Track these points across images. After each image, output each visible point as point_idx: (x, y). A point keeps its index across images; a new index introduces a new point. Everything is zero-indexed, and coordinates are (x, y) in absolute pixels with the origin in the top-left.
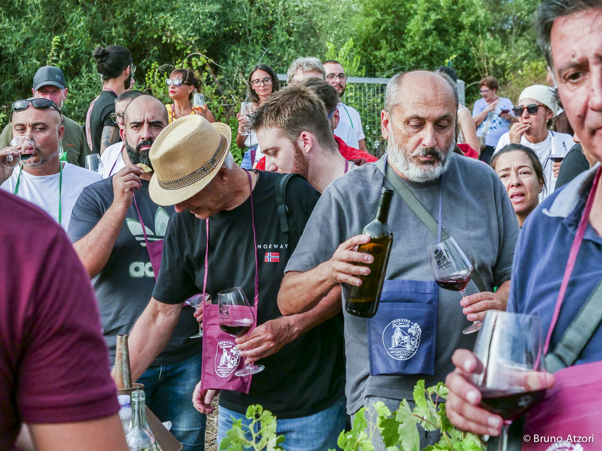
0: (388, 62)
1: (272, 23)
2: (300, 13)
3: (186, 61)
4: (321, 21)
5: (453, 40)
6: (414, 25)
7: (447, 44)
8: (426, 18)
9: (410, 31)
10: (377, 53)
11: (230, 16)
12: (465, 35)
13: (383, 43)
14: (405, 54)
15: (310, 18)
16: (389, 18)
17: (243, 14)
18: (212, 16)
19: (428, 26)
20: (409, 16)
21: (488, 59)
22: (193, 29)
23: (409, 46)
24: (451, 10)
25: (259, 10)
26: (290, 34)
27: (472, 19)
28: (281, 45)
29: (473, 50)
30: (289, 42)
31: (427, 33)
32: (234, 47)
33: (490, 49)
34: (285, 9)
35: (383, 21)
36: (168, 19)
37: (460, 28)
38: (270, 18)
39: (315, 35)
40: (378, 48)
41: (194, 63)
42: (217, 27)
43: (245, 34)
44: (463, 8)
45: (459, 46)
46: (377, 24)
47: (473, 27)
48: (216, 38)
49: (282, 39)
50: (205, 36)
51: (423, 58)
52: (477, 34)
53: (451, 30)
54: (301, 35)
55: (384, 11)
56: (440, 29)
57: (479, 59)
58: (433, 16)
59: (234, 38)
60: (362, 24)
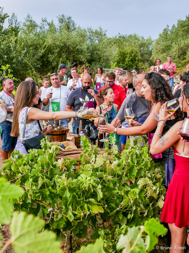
0: (121, 66)
1: (100, 58)
2: (106, 56)
3: (85, 65)
4: (110, 58)
5: (134, 63)
6: (127, 59)
7: (133, 63)
8: (129, 58)
9: (126, 60)
10: (119, 64)
11: (93, 56)
12: (137, 62)
13: (121, 62)
14: (125, 65)
15: (108, 57)
16: (122, 58)
17: (95, 56)
18: (89, 56)
19: (130, 59)
20: (126, 57)
21: (141, 67)
22: (86, 58)
23: (126, 63)
24: (134, 57)
25: (98, 55)
26: (104, 60)
27: (138, 59)
28: (102, 62)
29: (138, 65)
30: (104, 62)
31: (129, 61)
32: (93, 62)
33: (141, 65)
34: (103, 55)
35: (121, 58)
36: (82, 56)
37: (136, 60)
38: (100, 57)
39: (108, 60)
40: (120, 63)
41: (86, 65)
42: (90, 58)
43: (95, 59)
44: (137, 56)
45: (135, 64)
46: (120, 59)
47: (138, 60)
48: (90, 60)
49: (102, 61)
50: (88, 60)
51: (128, 66)
52: (139, 61)
53: (134, 60)
54: (106, 61)
55: (121, 56)
56: (132, 60)
57: (139, 67)
58: (131, 58)
59: (93, 60)
60: (117, 59)
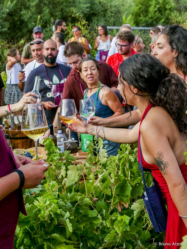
0: (143, 21)
1: (106, 10)
2: (115, 6)
3: (79, 22)
4: (122, 9)
5: (164, 14)
6: (151, 9)
7: (162, 15)
8: (155, 7)
9: (150, 11)
10: (140, 18)
11: (93, 8)
12: (167, 12)
13: (142, 15)
14: (148, 18)
15: (118, 8)
16: (144, 7)
17: (97, 7)
18: (87, 8)
19: (156, 9)
20: (150, 6)
21: (174, 19)
22: (82, 12)
23: (150, 16)
24: (163, 4)
25: (102, 6)
26: (112, 13)
27: (170, 7)
28: (109, 17)
29: (170, 17)
30: (111, 16)
31: (155, 12)
32: (95, 18)
33: (175, 16)
34: (110, 5)
35: (141, 8)
36: (73, 9)
37: (166, 9)
38: (106, 8)
39: (120, 13)
40: (140, 16)
41: (82, 24)
42: (89, 11)
43: (98, 13)
44: (167, 3)
45: (165, 15)
46: (140, 9)
47: (170, 9)
48: (89, 15)
49: (109, 15)
50: (85, 14)
51: (154, 20)
52: (171, 11)
53: (163, 10)
54: (115, 13)
55: (142, 4)
56: (160, 10)
57: (172, 20)
58: (158, 6)
59: (94, 15)
60: (135, 9)
